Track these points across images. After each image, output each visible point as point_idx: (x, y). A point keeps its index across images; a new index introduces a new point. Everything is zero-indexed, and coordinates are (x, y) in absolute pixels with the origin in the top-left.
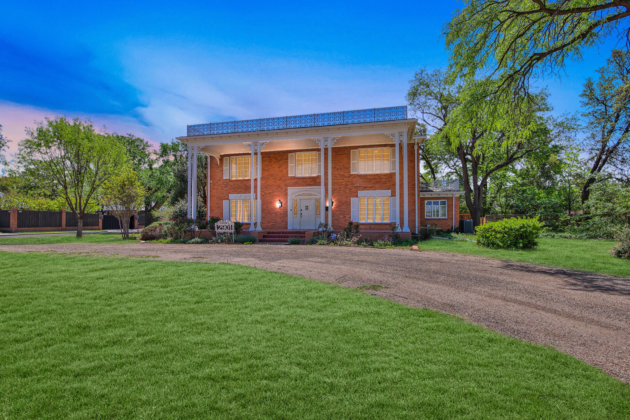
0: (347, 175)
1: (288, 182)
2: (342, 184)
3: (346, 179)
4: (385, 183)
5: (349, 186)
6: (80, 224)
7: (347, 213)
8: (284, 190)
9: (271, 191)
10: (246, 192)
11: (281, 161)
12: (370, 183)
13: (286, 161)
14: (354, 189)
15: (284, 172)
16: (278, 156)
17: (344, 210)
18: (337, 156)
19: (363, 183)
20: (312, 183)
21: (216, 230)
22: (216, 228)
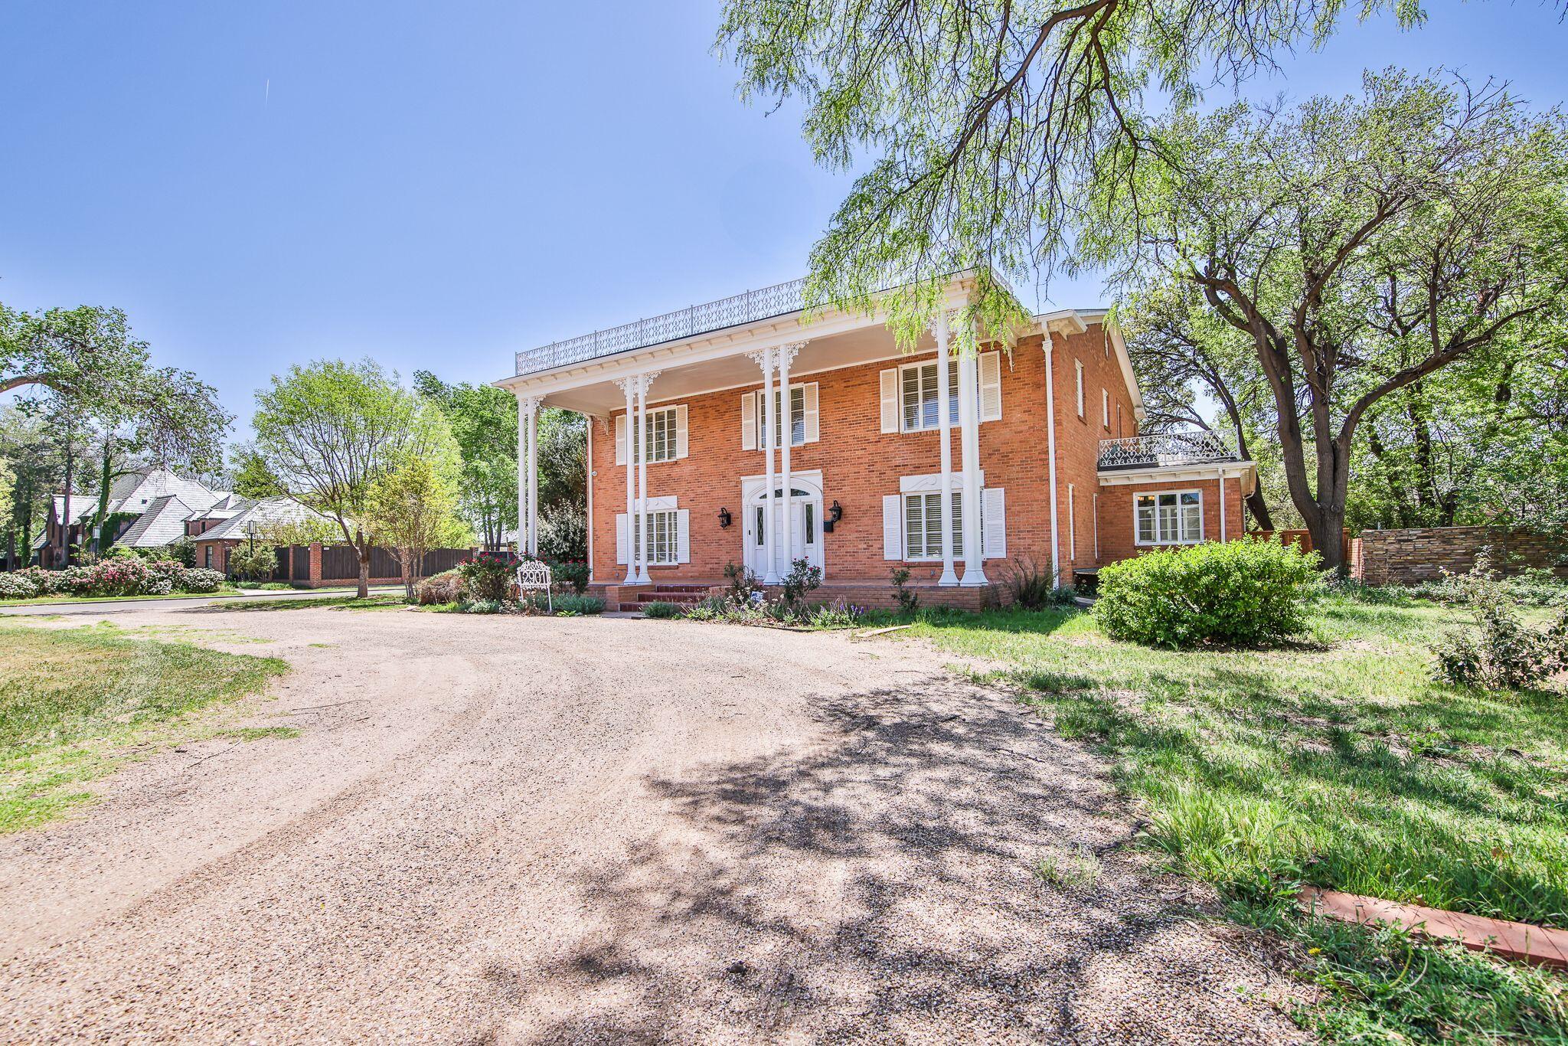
0: (872, 438)
1: (741, 464)
2: (861, 461)
3: (871, 448)
5: (878, 467)
6: (365, 572)
7: (874, 536)
8: (734, 484)
9: (707, 489)
10: (660, 493)
12: (929, 454)
13: (737, 413)
14: (889, 473)
15: (734, 440)
16: (719, 403)
17: (867, 528)
18: (849, 389)
19: (912, 456)
20: (794, 463)
22: (520, 578)
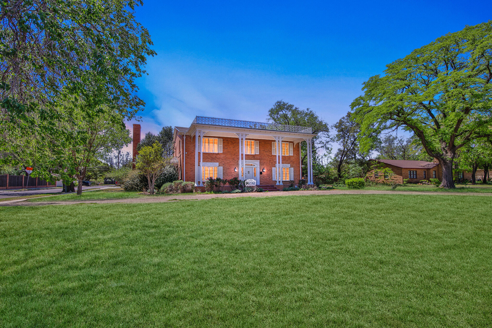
2: (268, 160)
3: (270, 157)
4: (287, 160)
5: (271, 161)
7: (270, 176)
8: (237, 161)
9: (228, 162)
10: (212, 161)
11: (235, 144)
14: (274, 163)
15: (237, 150)
16: (232, 140)
18: (265, 144)
20: (253, 158)
21: (246, 185)
22: (246, 184)
